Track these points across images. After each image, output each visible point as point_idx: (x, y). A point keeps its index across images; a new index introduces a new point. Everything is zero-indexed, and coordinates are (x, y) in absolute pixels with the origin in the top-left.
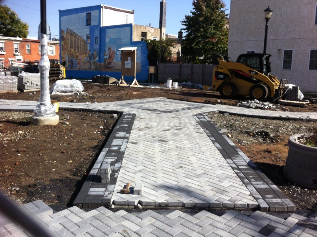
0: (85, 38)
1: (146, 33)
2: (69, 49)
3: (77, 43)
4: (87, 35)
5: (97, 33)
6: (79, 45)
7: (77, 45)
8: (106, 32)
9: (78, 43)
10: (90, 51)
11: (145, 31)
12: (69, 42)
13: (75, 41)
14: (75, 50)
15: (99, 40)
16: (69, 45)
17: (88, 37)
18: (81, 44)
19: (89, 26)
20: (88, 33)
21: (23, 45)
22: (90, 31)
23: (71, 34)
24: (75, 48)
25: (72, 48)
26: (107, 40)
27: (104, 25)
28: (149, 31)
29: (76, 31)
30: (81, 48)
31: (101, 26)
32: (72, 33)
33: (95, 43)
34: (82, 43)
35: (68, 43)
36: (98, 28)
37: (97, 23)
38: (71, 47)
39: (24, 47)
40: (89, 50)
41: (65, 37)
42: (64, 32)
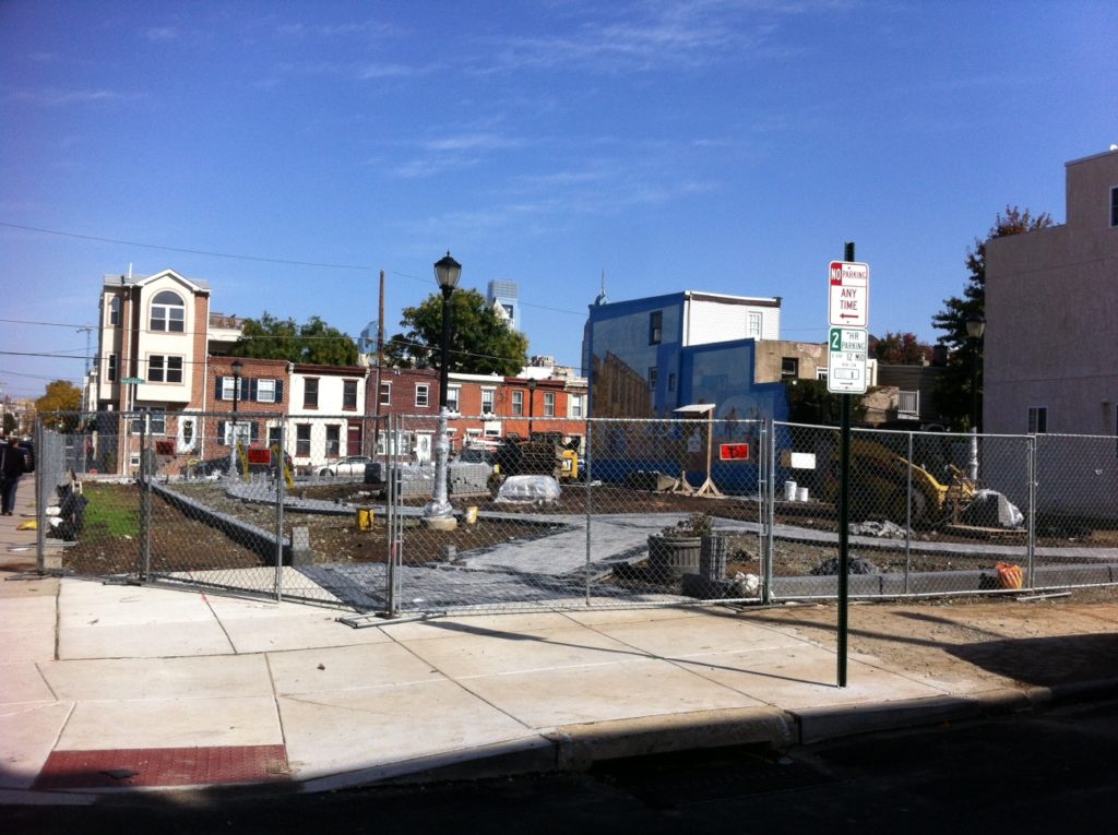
0: (646, 377)
1: (796, 360)
2: (609, 405)
3: (627, 388)
4: (650, 368)
5: (673, 364)
6: (632, 394)
7: (627, 393)
8: (695, 361)
9: (630, 390)
10: (656, 408)
11: (793, 355)
12: (610, 387)
13: (623, 384)
14: (622, 407)
15: (676, 380)
16: (610, 395)
17: (653, 374)
18: (635, 393)
19: (656, 346)
20: (654, 364)
21: (504, 393)
22: (659, 359)
23: (616, 367)
24: (622, 402)
25: (616, 402)
26: (696, 381)
27: (692, 343)
28: (806, 355)
29: (624, 359)
30: (635, 401)
31: (685, 344)
32: (616, 364)
33: (667, 388)
34: (638, 389)
35: (606, 390)
36: (677, 351)
37: (674, 339)
38: (614, 400)
39: (507, 399)
40: (652, 407)
41: (601, 373)
42: (599, 361)
